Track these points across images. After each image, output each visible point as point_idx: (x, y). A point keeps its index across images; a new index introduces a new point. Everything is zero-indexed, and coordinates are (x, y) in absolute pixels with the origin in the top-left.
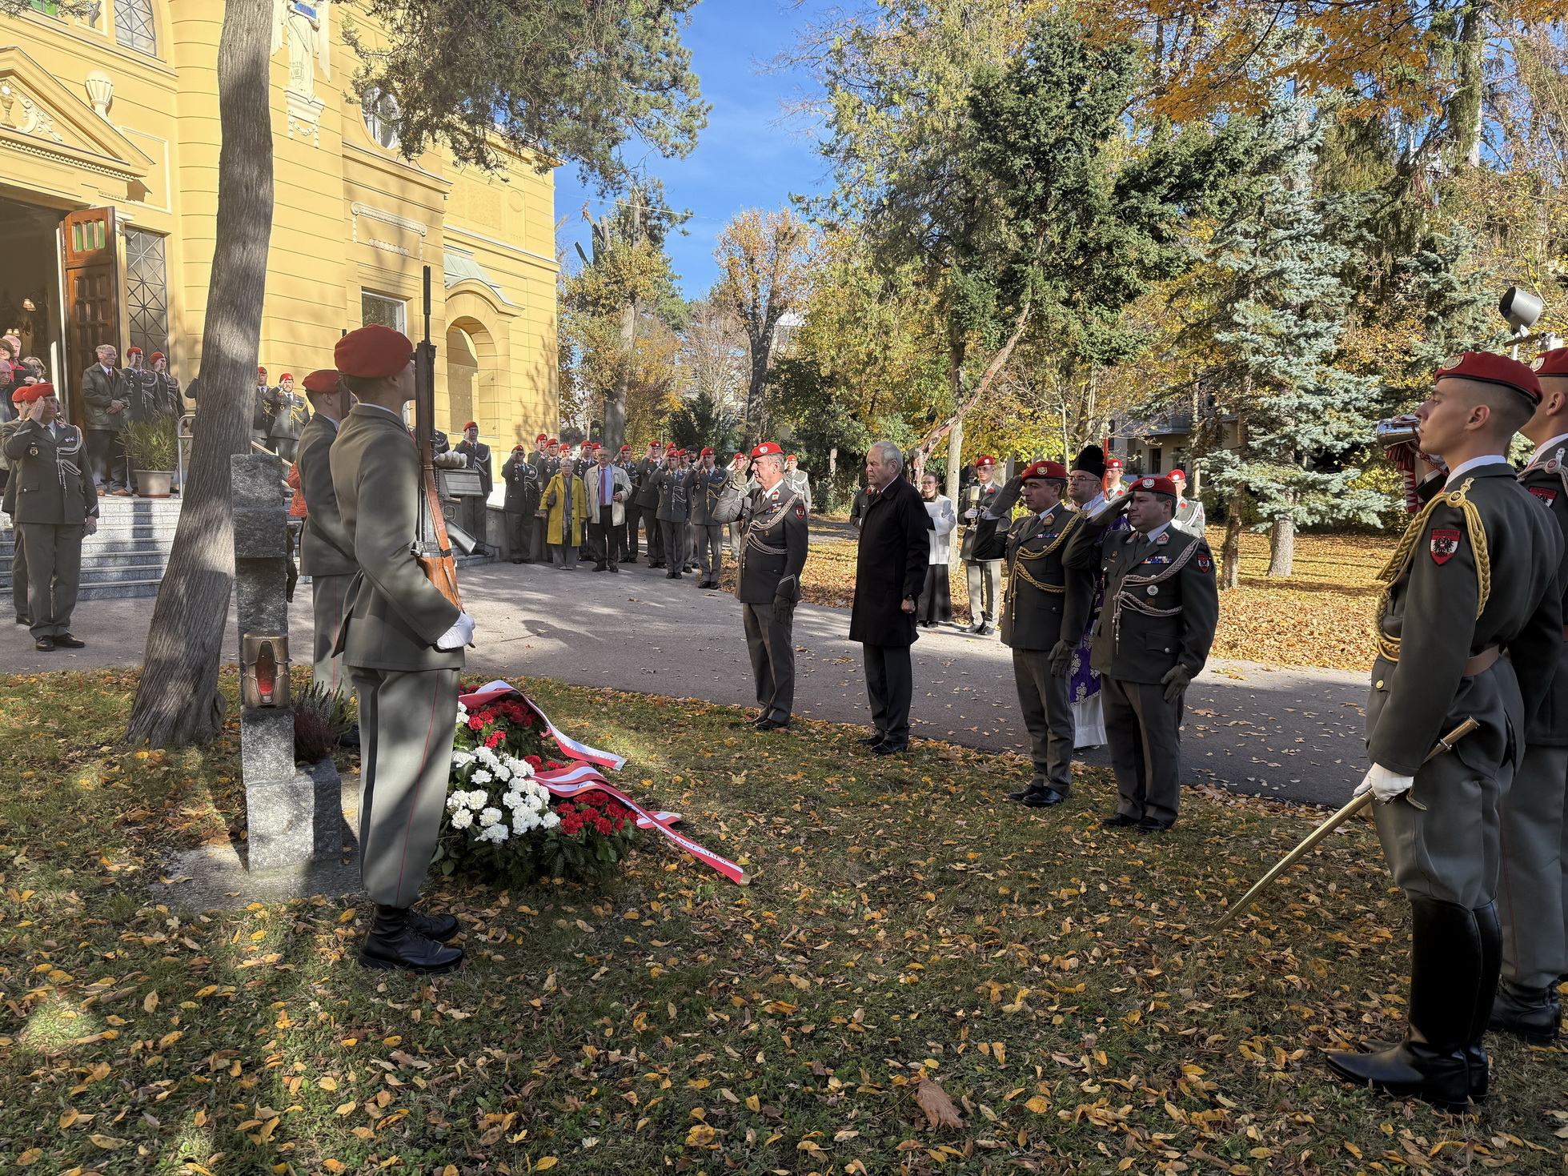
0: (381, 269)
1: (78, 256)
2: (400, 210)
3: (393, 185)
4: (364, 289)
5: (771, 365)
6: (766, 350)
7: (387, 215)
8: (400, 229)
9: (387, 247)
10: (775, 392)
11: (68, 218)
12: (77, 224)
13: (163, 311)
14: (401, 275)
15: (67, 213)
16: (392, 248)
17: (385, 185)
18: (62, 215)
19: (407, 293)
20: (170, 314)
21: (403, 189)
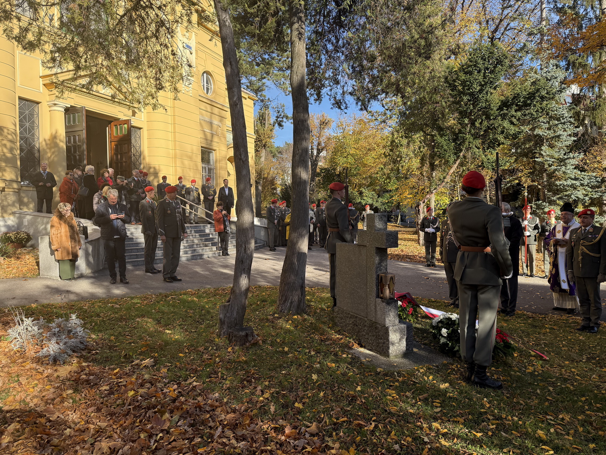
0: (206, 139)
1: (116, 137)
2: (211, 116)
3: (209, 108)
4: (202, 147)
5: (318, 170)
6: (317, 165)
7: (207, 119)
8: (211, 124)
9: (207, 131)
10: (319, 180)
11: (112, 124)
12: (115, 125)
13: (140, 156)
14: (212, 141)
15: (112, 121)
16: (209, 131)
17: (206, 108)
18: (110, 122)
19: (214, 148)
20: (142, 157)
21: (212, 110)
